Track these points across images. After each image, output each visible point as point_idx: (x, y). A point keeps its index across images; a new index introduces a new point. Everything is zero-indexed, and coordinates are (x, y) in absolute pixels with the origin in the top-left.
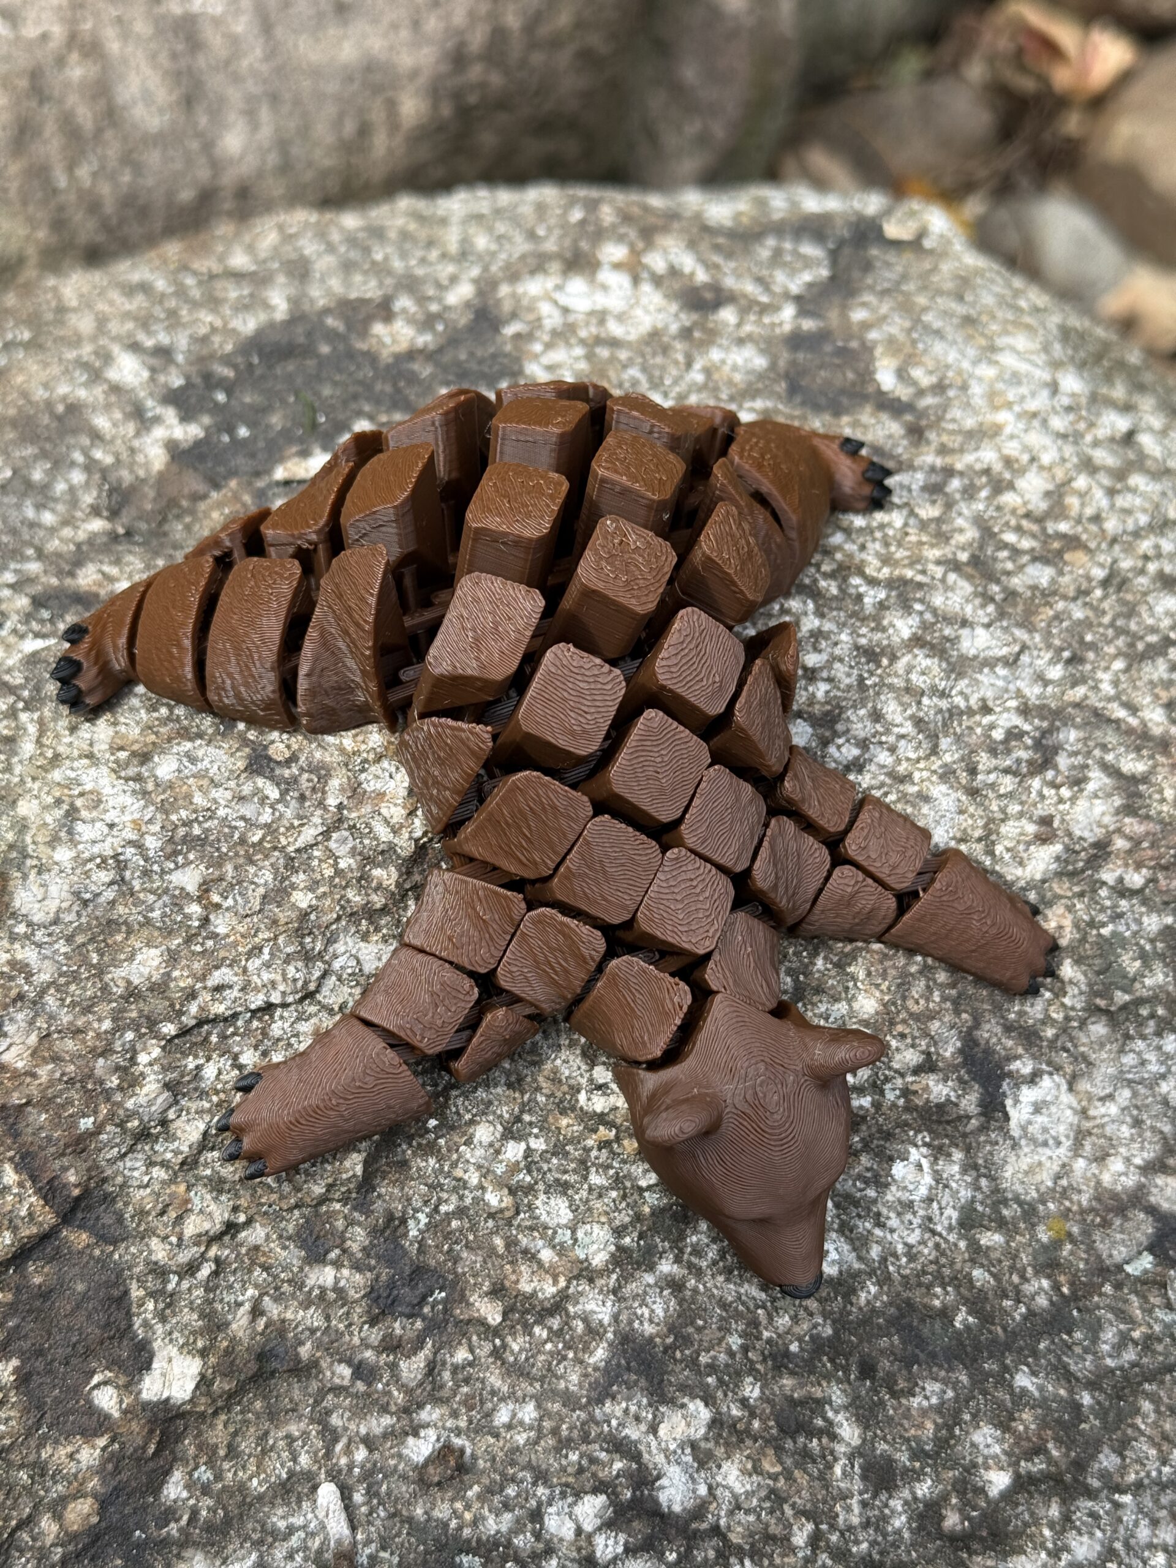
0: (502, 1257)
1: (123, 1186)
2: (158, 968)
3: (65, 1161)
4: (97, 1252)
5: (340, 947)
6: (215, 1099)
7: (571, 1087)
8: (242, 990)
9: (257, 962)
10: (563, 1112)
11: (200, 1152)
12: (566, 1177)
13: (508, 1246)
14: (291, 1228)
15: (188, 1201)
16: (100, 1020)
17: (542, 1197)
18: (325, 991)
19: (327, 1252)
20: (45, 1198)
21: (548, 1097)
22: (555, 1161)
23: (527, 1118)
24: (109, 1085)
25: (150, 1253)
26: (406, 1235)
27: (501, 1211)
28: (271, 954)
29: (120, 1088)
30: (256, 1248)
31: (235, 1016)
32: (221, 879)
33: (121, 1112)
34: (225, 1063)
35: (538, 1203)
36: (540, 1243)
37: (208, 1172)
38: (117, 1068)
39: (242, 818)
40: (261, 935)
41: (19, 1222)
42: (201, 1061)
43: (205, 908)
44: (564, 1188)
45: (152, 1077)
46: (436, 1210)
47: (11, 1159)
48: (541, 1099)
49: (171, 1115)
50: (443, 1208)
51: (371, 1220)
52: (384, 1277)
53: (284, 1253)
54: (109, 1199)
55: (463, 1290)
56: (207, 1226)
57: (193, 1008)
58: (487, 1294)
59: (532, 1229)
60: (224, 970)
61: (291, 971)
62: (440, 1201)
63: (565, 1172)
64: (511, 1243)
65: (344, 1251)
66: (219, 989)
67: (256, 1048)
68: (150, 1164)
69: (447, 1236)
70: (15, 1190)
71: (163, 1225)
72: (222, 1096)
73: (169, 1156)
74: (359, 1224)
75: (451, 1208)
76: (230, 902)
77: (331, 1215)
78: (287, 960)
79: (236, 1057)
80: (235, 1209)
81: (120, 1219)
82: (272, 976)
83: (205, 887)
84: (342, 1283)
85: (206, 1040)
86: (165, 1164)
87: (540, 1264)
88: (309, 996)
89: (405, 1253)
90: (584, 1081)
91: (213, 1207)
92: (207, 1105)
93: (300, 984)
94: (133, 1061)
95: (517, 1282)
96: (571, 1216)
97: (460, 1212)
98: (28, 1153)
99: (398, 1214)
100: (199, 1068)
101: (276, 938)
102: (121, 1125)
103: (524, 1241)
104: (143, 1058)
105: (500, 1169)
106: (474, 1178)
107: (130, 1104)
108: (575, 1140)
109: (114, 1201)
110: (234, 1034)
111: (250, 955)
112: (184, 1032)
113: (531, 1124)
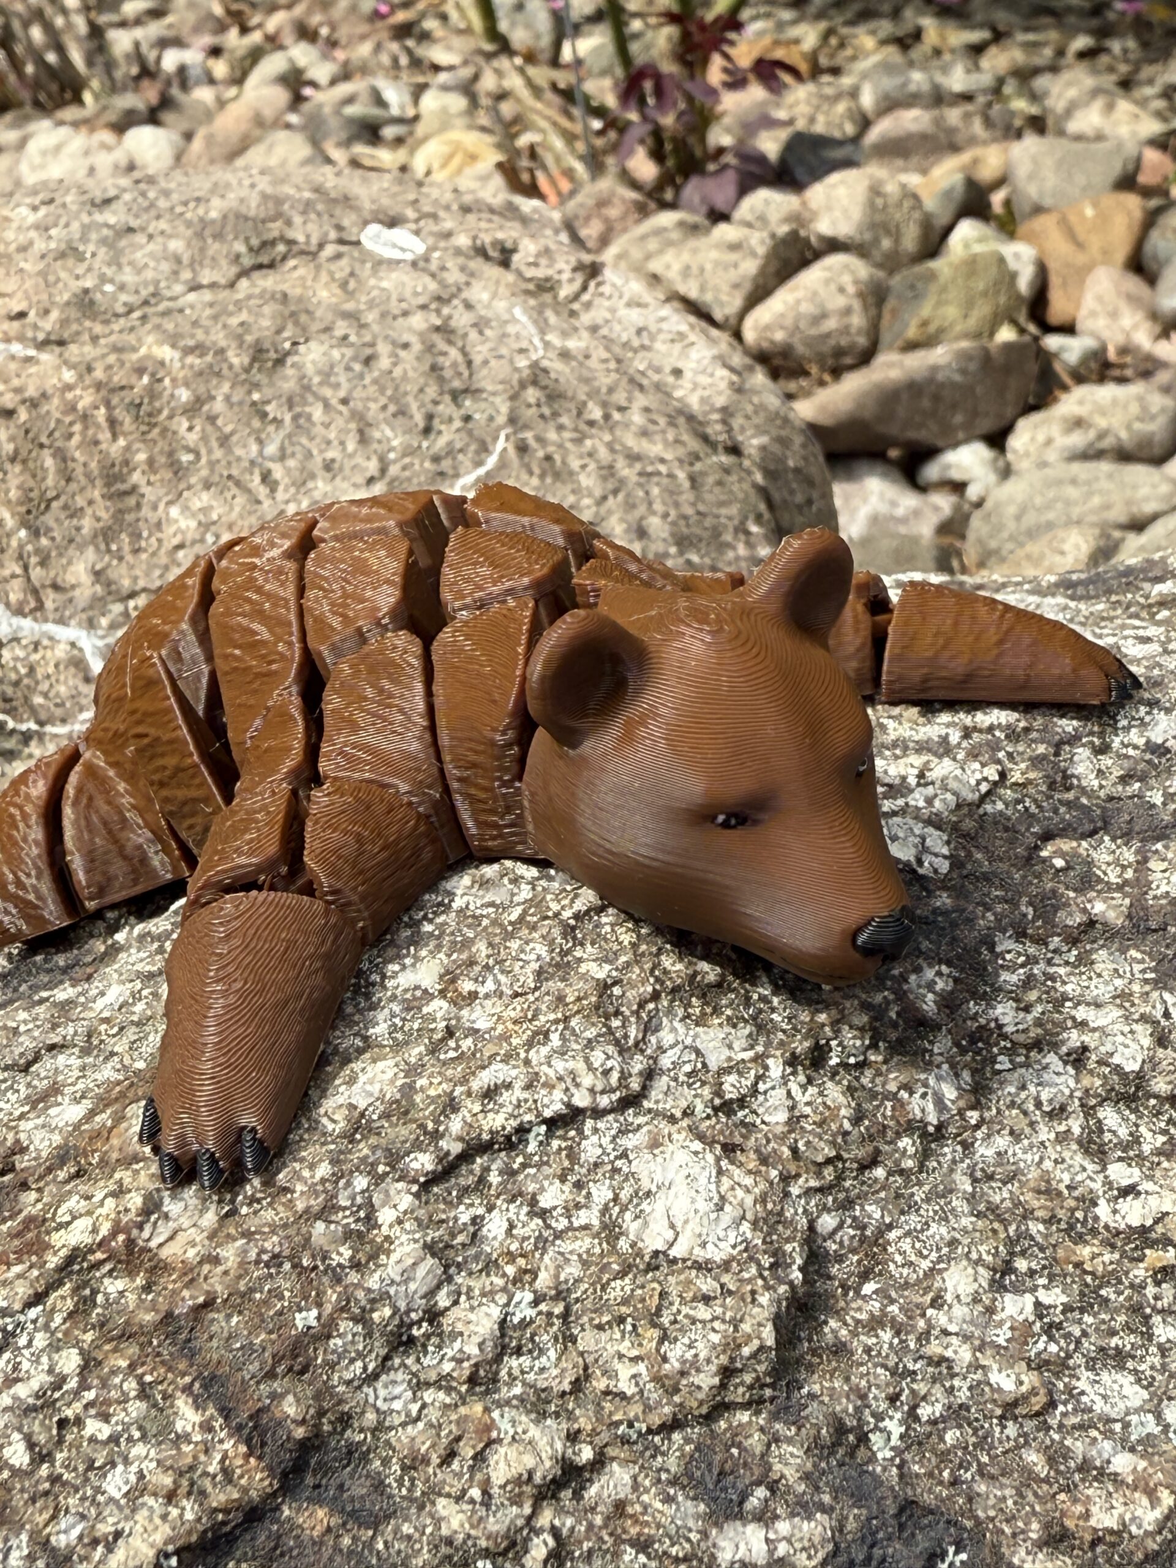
0: (1046, 1480)
1: (379, 1428)
2: (392, 1082)
3: (277, 1386)
4: (346, 1541)
5: (666, 1037)
6: (510, 1270)
7: (1081, 1199)
8: (528, 1087)
9: (544, 1050)
10: (1080, 1239)
11: (498, 1359)
12: (1114, 1341)
13: (1051, 1461)
14: (673, 1463)
15: (490, 1426)
16: (312, 1167)
17: (1085, 1374)
18: (655, 1094)
19: (743, 1498)
20: (248, 1442)
21: (1049, 1221)
22: (1088, 1319)
23: (1021, 1265)
24: (336, 1259)
25: (438, 1521)
26: (873, 1459)
27: (1025, 1398)
28: (562, 1037)
29: (356, 1265)
30: (620, 1507)
31: (523, 1130)
32: (471, 963)
33: (360, 1294)
34: (518, 1211)
35: (1082, 1385)
36: (1107, 1446)
37: (517, 1390)
38: (348, 1235)
39: (492, 904)
40: (543, 1018)
41: (207, 1483)
42: (481, 1211)
43: (453, 1002)
44: (1119, 1359)
45: (404, 1238)
46: (912, 1415)
47: (187, 1389)
48: (1036, 1228)
49: (443, 1300)
50: (925, 1412)
51: (807, 1431)
52: (851, 1525)
53: (670, 1510)
54: (355, 1455)
55: (995, 1548)
56: (529, 1461)
57: (456, 1125)
58: (1040, 1544)
59: (1081, 1427)
60: (496, 1066)
61: (597, 1057)
62: (917, 1400)
63: (1113, 1333)
64: (1055, 1456)
65: (773, 1487)
66: (490, 1094)
67: (563, 1179)
68: (419, 1385)
69: (944, 1457)
70: (197, 1437)
71: (451, 1479)
72: (521, 1262)
73: (447, 1367)
74: (790, 1441)
75: (938, 1409)
76: (490, 986)
77: (737, 1434)
78: (590, 1044)
79: (533, 1202)
80: (573, 1437)
81: (379, 1486)
82: (571, 1065)
83: (449, 978)
84: (782, 1549)
85: (482, 1180)
86: (443, 1382)
87: (1115, 1478)
88: (631, 1102)
89: (878, 1481)
90: (1097, 1186)
91: (534, 1432)
92: (499, 1282)
93: (615, 1076)
94: (370, 1221)
95: (1087, 1515)
96: (1145, 1395)
97: (956, 1414)
98: (213, 1377)
99: (850, 1422)
100: (476, 1221)
101: (566, 1019)
102: (362, 1319)
103: (1078, 1446)
104: (386, 1216)
105: (1002, 1336)
106: (963, 1354)
107: (373, 1282)
108: (1111, 1278)
109: (365, 1458)
110: (524, 1166)
111: (530, 1044)
112: (448, 1169)
113: (1032, 1273)
